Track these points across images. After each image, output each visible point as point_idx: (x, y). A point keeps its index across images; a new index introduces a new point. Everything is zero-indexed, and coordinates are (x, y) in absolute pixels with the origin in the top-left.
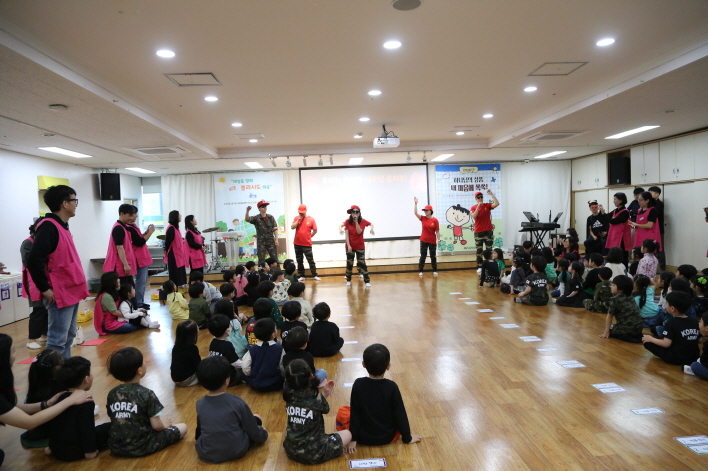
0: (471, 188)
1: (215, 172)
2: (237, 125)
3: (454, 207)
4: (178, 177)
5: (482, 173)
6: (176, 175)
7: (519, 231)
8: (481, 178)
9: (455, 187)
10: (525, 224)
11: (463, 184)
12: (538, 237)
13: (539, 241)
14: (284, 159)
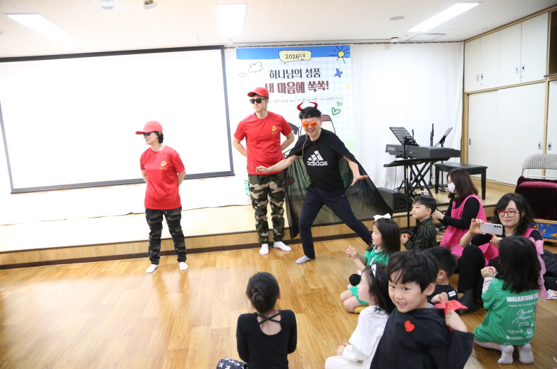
0: (301, 88)
5: (320, 62)
7: (385, 166)
8: (317, 70)
9: (272, 86)
10: (393, 149)
11: (286, 81)
12: (417, 173)
13: (419, 178)
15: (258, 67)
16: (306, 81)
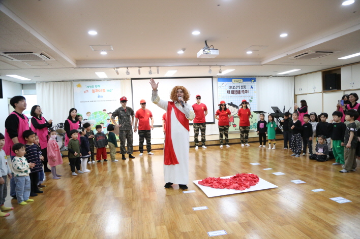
0: (239, 92)
1: (74, 81)
2: (93, 33)
3: (229, 104)
4: (48, 84)
5: (245, 83)
6: (47, 82)
8: (245, 86)
9: (229, 91)
11: (234, 90)
14: (125, 69)
15: (224, 85)
16: (241, 90)
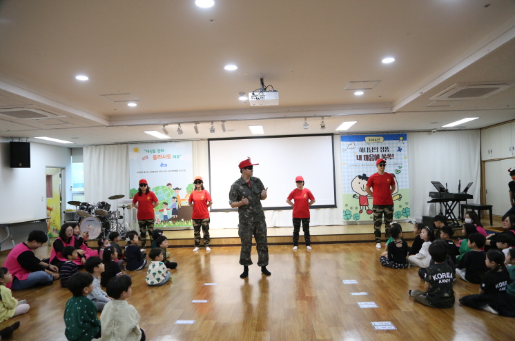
1: (131, 143)
2: (82, 78)
3: (360, 177)
4: (98, 147)
5: (387, 143)
7: (428, 202)
8: (387, 148)
9: (360, 156)
10: (433, 194)
11: (369, 154)
12: (448, 208)
13: (450, 211)
14: (176, 127)
15: (353, 146)
16: (380, 154)
